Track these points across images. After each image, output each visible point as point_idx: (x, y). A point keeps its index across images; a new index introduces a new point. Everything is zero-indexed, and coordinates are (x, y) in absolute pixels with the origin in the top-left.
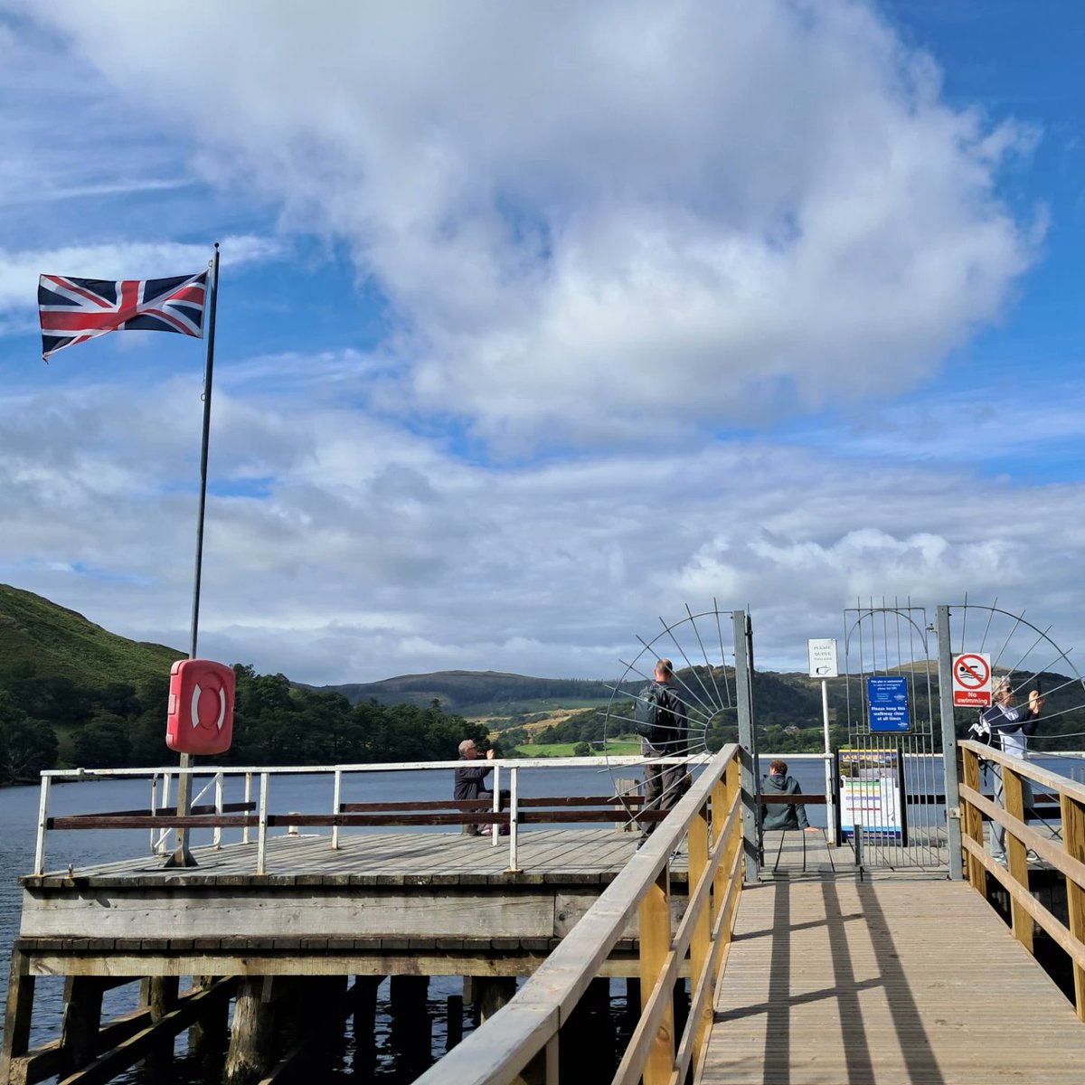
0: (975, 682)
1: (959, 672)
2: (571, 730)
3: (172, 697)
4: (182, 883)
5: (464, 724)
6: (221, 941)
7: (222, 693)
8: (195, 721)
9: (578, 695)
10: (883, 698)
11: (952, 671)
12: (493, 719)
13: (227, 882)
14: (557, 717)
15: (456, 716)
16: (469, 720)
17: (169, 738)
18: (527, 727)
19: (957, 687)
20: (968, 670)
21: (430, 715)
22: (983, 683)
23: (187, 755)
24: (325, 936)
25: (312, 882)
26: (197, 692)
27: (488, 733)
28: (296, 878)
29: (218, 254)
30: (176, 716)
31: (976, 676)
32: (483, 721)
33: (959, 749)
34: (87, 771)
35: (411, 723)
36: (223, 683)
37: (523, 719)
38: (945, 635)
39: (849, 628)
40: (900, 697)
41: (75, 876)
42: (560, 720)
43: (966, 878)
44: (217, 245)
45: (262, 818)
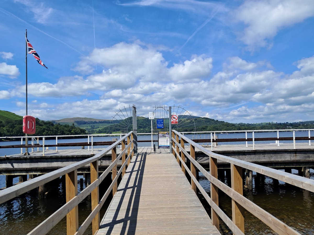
0: (175, 120)
1: (173, 118)
2: (105, 130)
3: (23, 123)
4: (28, 158)
5: (80, 129)
6: (37, 168)
7: (33, 122)
8: (28, 128)
9: (106, 123)
10: (159, 123)
11: (171, 118)
12: (86, 128)
13: (37, 157)
14: (101, 127)
15: (78, 127)
16: (81, 128)
17: (23, 131)
18: (95, 130)
19: (172, 121)
20: (174, 118)
21: (72, 127)
22: (176, 120)
23: (27, 134)
24: (57, 167)
25: (54, 157)
26: (29, 122)
27: (86, 131)
28: (51, 156)
29: (27, 32)
30: (25, 127)
31: (175, 119)
32: (84, 128)
33: (172, 131)
34: (7, 137)
35: (68, 129)
36: (33, 121)
37: (93, 128)
38: (170, 112)
39: (154, 110)
40: (162, 123)
41: (6, 157)
42: (102, 128)
43: (172, 153)
44: (26, 30)
45: (43, 146)
